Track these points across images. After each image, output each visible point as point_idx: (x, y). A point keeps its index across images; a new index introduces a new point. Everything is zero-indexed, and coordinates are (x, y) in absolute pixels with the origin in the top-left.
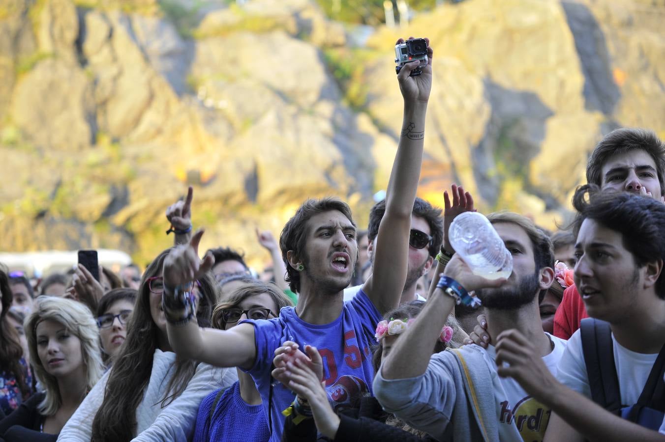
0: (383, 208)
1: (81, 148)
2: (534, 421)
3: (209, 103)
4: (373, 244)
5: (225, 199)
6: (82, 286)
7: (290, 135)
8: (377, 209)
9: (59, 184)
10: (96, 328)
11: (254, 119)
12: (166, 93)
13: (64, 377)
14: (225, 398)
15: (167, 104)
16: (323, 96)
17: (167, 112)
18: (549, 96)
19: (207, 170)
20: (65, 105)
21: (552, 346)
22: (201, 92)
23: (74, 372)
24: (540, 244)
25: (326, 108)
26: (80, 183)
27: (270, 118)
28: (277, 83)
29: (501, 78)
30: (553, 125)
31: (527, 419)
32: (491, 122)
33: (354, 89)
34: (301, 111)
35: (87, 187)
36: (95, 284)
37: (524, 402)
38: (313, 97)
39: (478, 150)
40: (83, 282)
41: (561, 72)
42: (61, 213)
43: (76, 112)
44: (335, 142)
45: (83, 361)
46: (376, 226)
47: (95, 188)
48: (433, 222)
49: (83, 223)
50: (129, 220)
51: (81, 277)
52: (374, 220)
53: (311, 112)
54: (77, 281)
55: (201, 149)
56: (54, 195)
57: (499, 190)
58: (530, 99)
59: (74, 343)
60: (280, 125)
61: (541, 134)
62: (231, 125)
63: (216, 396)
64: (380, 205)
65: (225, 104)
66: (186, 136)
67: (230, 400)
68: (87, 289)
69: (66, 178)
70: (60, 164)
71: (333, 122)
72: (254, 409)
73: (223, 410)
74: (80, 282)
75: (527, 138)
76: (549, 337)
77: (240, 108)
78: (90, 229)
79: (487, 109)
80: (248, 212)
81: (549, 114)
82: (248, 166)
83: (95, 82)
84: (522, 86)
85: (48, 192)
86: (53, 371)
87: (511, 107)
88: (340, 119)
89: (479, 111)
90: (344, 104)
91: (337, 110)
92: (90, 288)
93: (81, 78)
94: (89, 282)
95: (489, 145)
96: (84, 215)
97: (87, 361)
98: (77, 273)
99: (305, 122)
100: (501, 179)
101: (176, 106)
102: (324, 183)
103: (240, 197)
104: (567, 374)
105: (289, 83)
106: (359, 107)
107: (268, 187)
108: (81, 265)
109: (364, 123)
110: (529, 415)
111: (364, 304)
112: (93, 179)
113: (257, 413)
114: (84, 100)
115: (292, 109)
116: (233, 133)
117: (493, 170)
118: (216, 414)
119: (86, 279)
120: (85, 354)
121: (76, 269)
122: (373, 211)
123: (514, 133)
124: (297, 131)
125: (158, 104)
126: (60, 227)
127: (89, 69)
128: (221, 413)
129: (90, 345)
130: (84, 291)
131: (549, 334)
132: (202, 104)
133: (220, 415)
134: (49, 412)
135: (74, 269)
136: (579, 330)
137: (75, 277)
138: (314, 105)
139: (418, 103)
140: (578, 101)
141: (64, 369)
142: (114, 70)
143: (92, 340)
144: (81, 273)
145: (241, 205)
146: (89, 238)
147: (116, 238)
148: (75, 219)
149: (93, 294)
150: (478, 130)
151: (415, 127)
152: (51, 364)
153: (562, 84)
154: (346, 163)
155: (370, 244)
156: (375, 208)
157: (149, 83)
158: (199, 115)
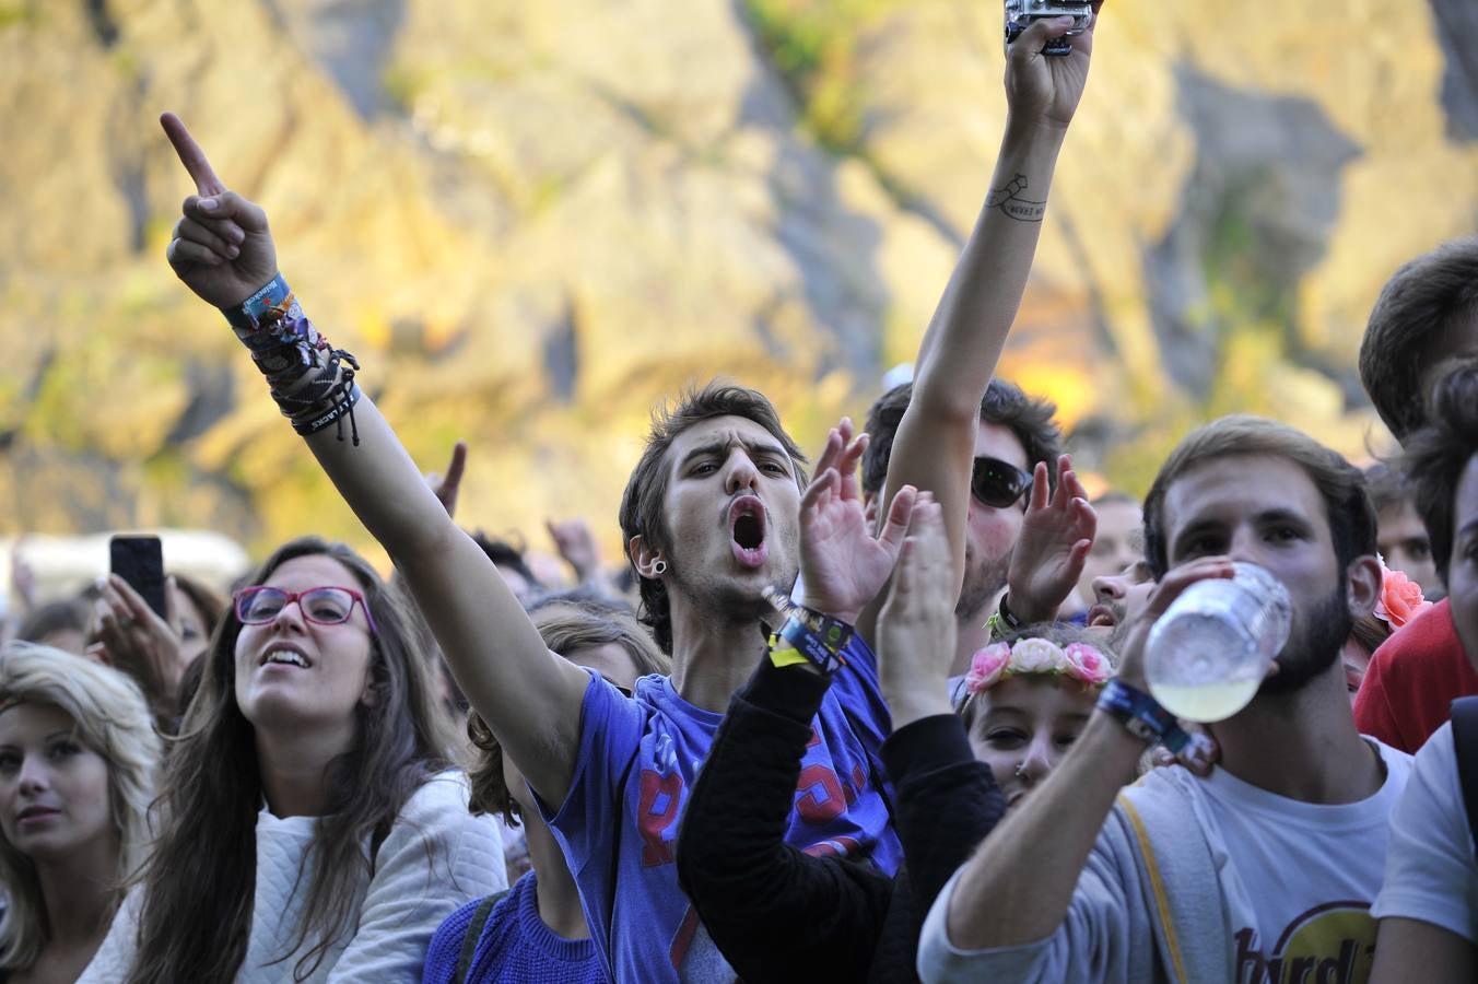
0: (901, 405)
1: (105, 262)
2: (1334, 974)
3: (447, 137)
4: (876, 502)
5: (492, 395)
6: (121, 634)
7: (660, 224)
8: (883, 408)
9: (48, 361)
10: (153, 739)
11: (566, 179)
12: (330, 114)
13: (58, 859)
14: (497, 924)
15: (334, 145)
16: (750, 114)
17: (333, 165)
18: (1349, 109)
19: (442, 317)
20: (62, 147)
21: (1382, 771)
22: (425, 109)
23: (85, 847)
24: (1345, 500)
25: (755, 149)
26: (104, 356)
27: (606, 178)
28: (626, 84)
29: (1221, 61)
30: (1361, 182)
31: (1315, 968)
32: (1196, 179)
33: (829, 97)
34: (689, 158)
35: (123, 366)
36: (157, 628)
37: (1308, 921)
38: (719, 117)
39: (1162, 254)
40: (124, 621)
41: (1382, 42)
42: (55, 435)
43: (91, 167)
44: (782, 238)
45: (112, 819)
46: (883, 454)
47: (143, 369)
48: (1033, 438)
49: (113, 464)
50: (238, 451)
51: (117, 609)
52: (878, 440)
53: (716, 158)
54: (106, 621)
55: (424, 263)
56: (36, 387)
57: (1217, 359)
58: (1298, 114)
59: (89, 770)
60: (635, 194)
61: (1329, 207)
62: (503, 198)
63: (470, 921)
64: (892, 399)
65: (487, 140)
66: (386, 229)
67: (510, 929)
68: (133, 642)
69: (68, 340)
70: (51, 307)
71: (776, 186)
72: (577, 948)
73: (494, 956)
74: (115, 622)
75: (1293, 218)
76: (1376, 750)
77: (527, 150)
78: (132, 478)
79: (1183, 147)
80: (553, 427)
81: (1348, 153)
82: (551, 306)
83: (139, 87)
84: (1276, 78)
85: (19, 381)
86: (26, 842)
87: (1249, 138)
88: (794, 179)
89: (1162, 148)
90: (803, 136)
91: (786, 154)
92: (143, 638)
93: (103, 77)
94: (140, 621)
95: (1190, 241)
96: (116, 441)
97: (124, 821)
98: (108, 598)
99: (701, 187)
100: (1223, 328)
101: (357, 147)
102: (751, 346)
103: (529, 386)
104: (1416, 842)
105: (654, 83)
106: (843, 145)
107: (606, 362)
108: (117, 579)
109: (856, 188)
110: (1321, 956)
111: (852, 655)
112: (137, 345)
113: (587, 958)
114: (111, 136)
115: (664, 153)
116: (509, 217)
117: (1201, 303)
118: (475, 968)
119: (131, 615)
120: (118, 803)
121: (105, 588)
122: (874, 417)
123: (1258, 205)
124: (681, 210)
125: (310, 143)
126: (56, 475)
127: (124, 51)
128: (489, 966)
129: (134, 780)
130: (126, 644)
131: (1374, 740)
132: (425, 144)
133: (489, 971)
134: (14, 959)
135: (100, 587)
136: (1447, 726)
137: (103, 608)
138: (724, 138)
139: (1046, 126)
140: (1429, 118)
141: (59, 836)
142: (188, 55)
143: (139, 767)
144: (117, 599)
145: (535, 409)
146: (129, 504)
147: (204, 501)
148: (93, 453)
149: (150, 652)
150: (1160, 200)
151: (1026, 187)
152: (24, 820)
153: (1383, 74)
154: (812, 295)
155: (870, 503)
156: (879, 406)
157: (285, 88)
158: (418, 170)
